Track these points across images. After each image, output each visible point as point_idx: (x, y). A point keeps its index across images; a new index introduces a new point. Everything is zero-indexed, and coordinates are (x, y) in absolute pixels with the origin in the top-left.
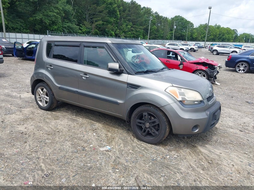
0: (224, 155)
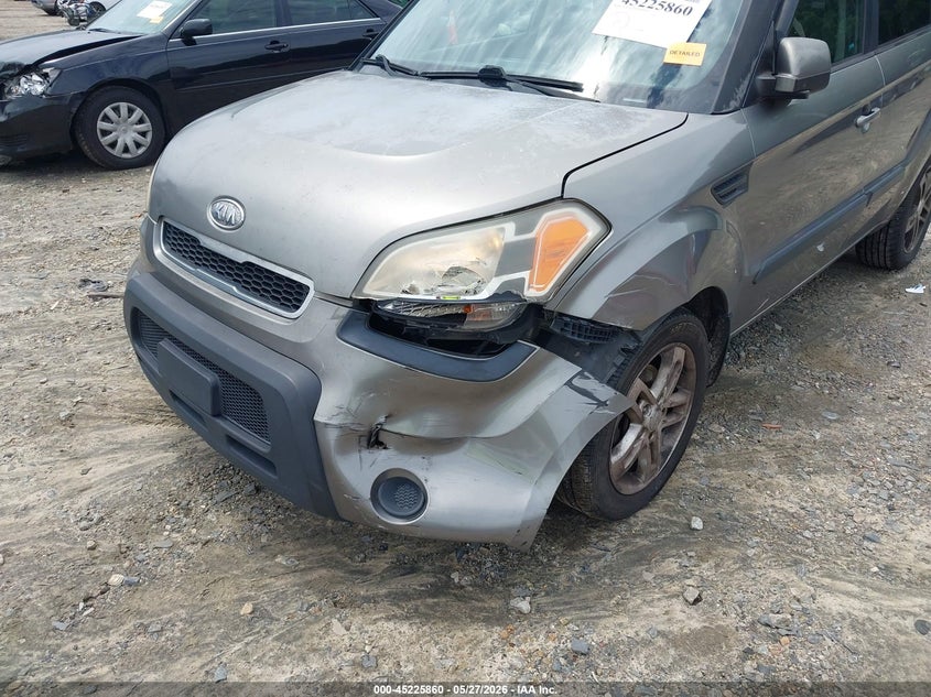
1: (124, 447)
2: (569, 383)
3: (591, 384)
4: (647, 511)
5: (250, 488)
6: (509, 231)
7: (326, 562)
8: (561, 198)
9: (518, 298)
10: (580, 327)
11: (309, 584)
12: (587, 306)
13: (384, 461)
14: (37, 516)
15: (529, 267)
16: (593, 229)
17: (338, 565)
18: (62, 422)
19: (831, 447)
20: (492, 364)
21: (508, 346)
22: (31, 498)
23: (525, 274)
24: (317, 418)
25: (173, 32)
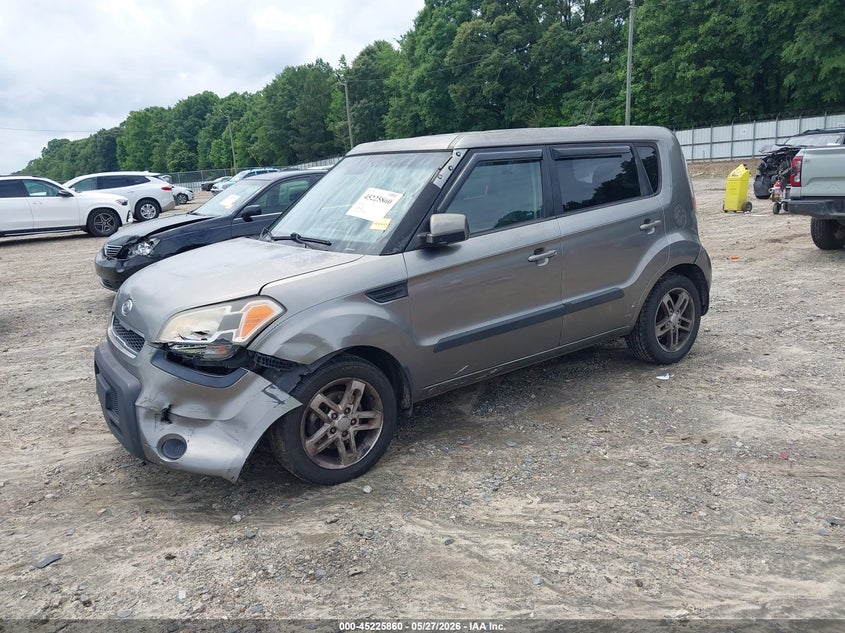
0: (56, 454)
1: (93, 443)
2: (264, 391)
3: (276, 392)
4: (347, 484)
5: (141, 462)
6: (228, 310)
7: (155, 496)
8: (259, 294)
9: (229, 342)
10: (267, 360)
11: (139, 504)
12: (270, 348)
13: (168, 429)
14: (30, 469)
15: (237, 327)
16: (278, 310)
17: (161, 496)
18: (69, 431)
19: (485, 459)
20: (224, 379)
21: (234, 370)
22: (32, 462)
23: (234, 331)
24: (137, 404)
25: (238, 213)
